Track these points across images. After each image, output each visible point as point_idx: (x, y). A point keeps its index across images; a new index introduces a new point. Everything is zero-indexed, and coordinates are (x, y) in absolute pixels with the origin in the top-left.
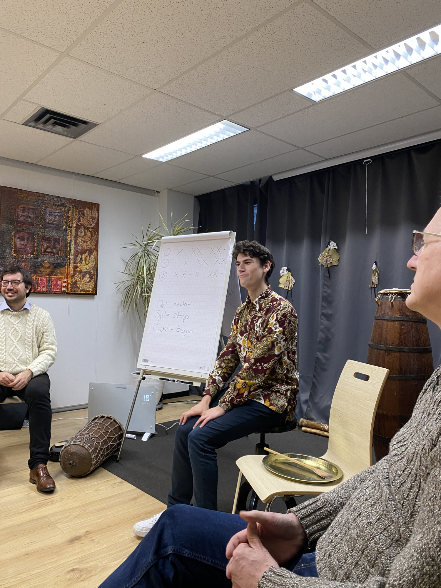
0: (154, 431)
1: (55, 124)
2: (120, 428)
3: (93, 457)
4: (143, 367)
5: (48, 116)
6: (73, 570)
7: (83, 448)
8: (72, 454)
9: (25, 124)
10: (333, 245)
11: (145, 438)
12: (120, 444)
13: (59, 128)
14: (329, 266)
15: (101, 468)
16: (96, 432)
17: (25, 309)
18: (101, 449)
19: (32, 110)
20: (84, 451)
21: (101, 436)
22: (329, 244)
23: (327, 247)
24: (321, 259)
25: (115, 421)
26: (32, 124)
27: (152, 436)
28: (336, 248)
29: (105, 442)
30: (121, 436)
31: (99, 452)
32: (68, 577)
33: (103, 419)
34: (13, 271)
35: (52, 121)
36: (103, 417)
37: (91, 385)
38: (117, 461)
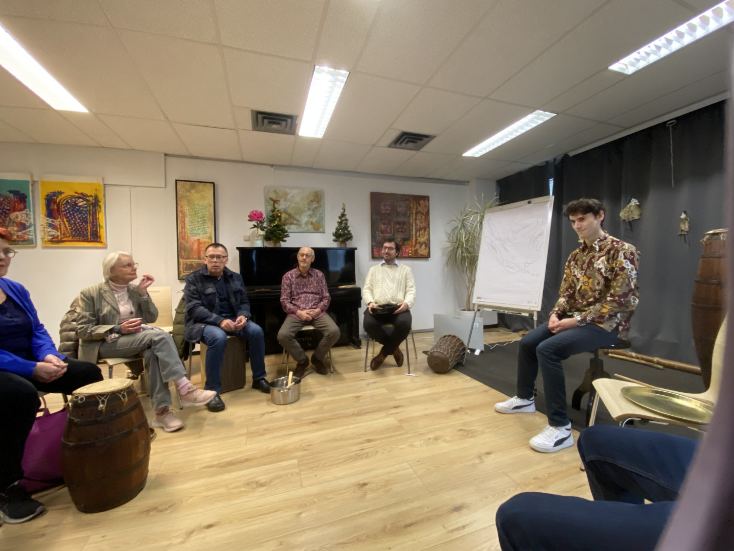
0: (483, 349)
1: (407, 142)
2: (462, 344)
3: (450, 361)
4: (478, 303)
5: (405, 137)
6: (461, 430)
7: (442, 355)
8: (437, 357)
9: (389, 146)
10: (634, 202)
11: (477, 353)
12: (464, 354)
13: (410, 145)
14: (631, 220)
15: (453, 370)
16: (449, 345)
17: (395, 264)
18: (454, 356)
19: (394, 135)
20: (444, 357)
21: (452, 348)
22: (630, 201)
23: (628, 204)
24: (623, 214)
25: (458, 339)
26: (393, 146)
27: (482, 352)
28: (638, 204)
29: (455, 352)
30: (464, 349)
31: (453, 358)
32: (460, 433)
33: (451, 337)
34: (390, 241)
35: (407, 140)
36: (450, 336)
37: (435, 315)
38: (463, 366)
